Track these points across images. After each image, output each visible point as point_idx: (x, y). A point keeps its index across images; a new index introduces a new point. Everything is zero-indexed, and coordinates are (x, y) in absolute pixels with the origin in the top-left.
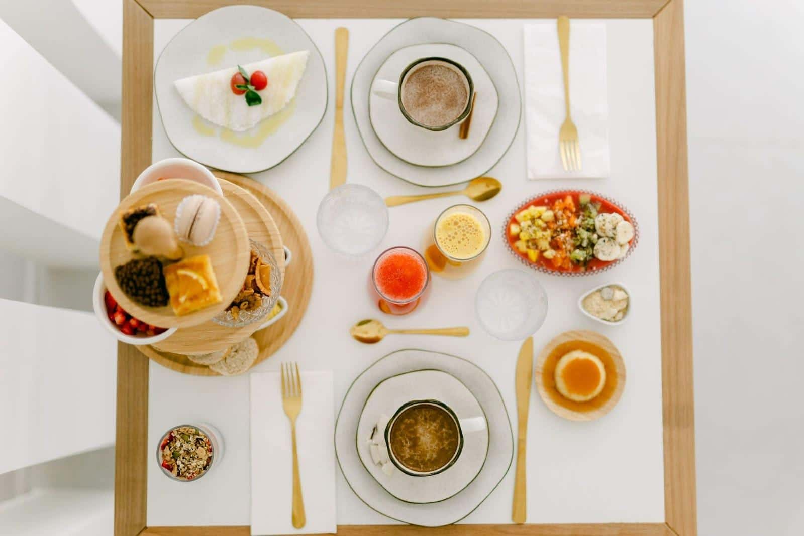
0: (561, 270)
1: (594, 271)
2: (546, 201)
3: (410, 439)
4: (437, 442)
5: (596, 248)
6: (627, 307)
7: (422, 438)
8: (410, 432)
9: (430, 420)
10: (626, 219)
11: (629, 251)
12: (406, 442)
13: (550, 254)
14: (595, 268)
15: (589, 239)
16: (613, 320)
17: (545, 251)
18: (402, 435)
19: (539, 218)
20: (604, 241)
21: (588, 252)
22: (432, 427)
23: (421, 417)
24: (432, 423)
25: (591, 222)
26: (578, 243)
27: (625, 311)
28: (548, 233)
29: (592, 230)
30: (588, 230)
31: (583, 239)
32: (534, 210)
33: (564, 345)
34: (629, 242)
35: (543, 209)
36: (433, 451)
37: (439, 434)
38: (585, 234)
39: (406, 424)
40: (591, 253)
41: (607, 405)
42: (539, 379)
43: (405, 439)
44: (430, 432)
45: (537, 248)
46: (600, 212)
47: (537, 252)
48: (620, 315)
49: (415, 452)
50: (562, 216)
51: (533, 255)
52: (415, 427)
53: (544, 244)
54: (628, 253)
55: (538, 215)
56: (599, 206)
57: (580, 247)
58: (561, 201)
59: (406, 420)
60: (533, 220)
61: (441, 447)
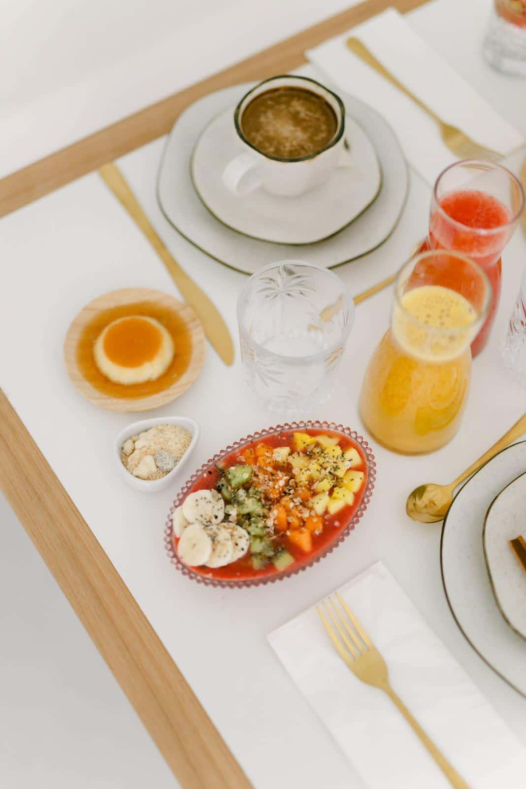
0: (253, 445)
1: (203, 472)
2: (337, 524)
3: (304, 120)
4: (271, 133)
5: (222, 502)
6: (125, 464)
7: (292, 128)
8: (310, 127)
9: (296, 150)
10: (203, 568)
11: (171, 528)
12: (307, 115)
13: (281, 454)
14: (205, 475)
15: (240, 504)
16: (134, 438)
17: (290, 454)
18: (318, 119)
19: (331, 492)
20: (216, 517)
21: (230, 488)
22: (288, 145)
23: (309, 147)
24: (293, 149)
25: (255, 530)
26: (251, 491)
27: (124, 456)
28: (303, 478)
29: (245, 519)
30: (248, 516)
31: (248, 496)
32: (344, 498)
33: (180, 374)
34: (177, 540)
35: (335, 507)
36: (268, 123)
37: (275, 142)
38: (251, 505)
39: (322, 131)
40: (224, 490)
41: (77, 336)
42: (185, 315)
43: (311, 117)
44: (287, 138)
45: (305, 452)
46: (249, 555)
47: (300, 446)
48: (128, 447)
49: (289, 112)
50: (301, 512)
51: (302, 440)
52: (308, 134)
53: (298, 462)
54: (170, 524)
55: (335, 494)
56: (256, 563)
57: (247, 486)
58: (317, 533)
59: (323, 135)
60: (337, 482)
61: (262, 132)
